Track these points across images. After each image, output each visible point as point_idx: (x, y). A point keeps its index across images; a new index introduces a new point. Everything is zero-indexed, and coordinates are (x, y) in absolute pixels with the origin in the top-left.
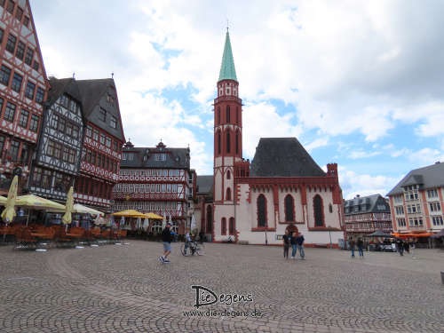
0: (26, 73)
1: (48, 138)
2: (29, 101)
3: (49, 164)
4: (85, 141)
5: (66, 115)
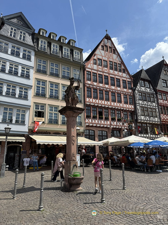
0: (120, 77)
1: (139, 106)
2: (125, 90)
3: (144, 120)
4: (159, 102)
5: (145, 91)
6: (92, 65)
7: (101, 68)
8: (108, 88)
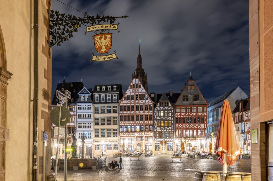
0: (143, 103)
1: (156, 121)
2: (147, 112)
3: (159, 130)
4: (176, 115)
5: (163, 109)
6: (123, 101)
7: (129, 102)
8: (133, 113)
